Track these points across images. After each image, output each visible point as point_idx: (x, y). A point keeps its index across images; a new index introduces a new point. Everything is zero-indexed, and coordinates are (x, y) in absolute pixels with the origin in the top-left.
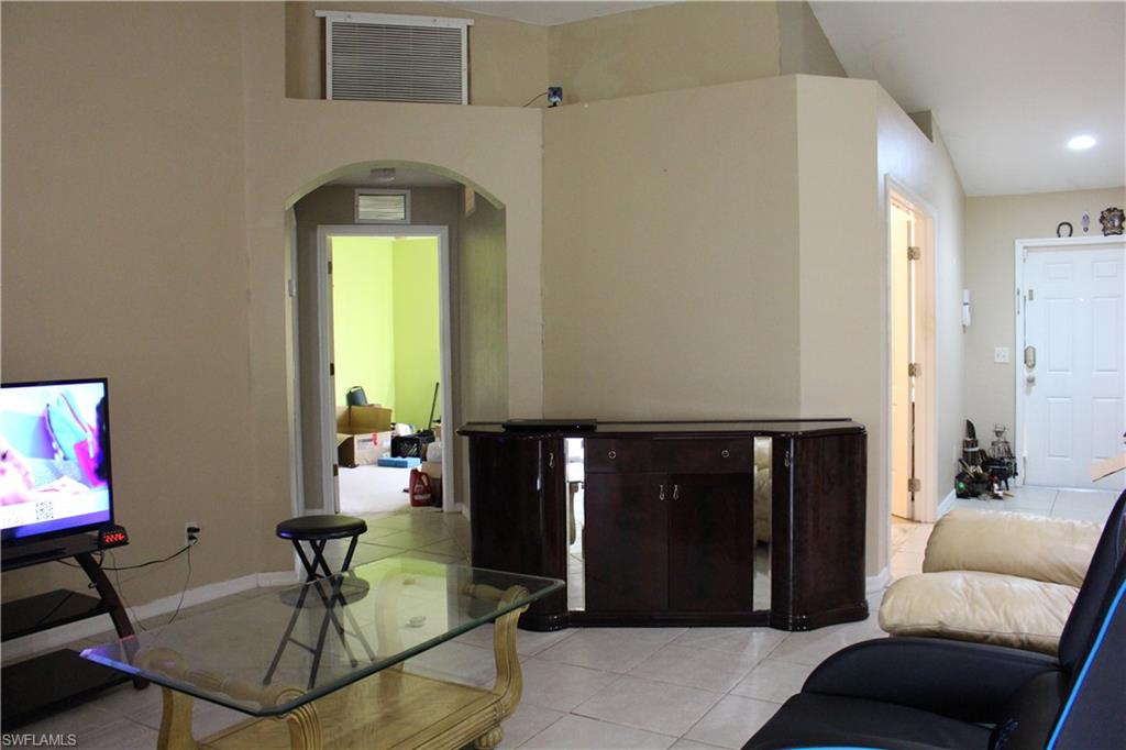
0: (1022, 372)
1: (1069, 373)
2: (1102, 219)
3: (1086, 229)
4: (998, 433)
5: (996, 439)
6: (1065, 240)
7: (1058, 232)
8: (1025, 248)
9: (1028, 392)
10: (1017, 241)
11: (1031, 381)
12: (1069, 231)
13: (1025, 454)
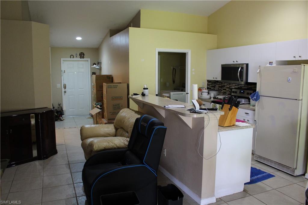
0: (63, 90)
1: (73, 90)
2: (80, 55)
3: (76, 57)
4: (59, 105)
5: (59, 106)
6: (72, 59)
7: (70, 57)
8: (63, 60)
9: (65, 95)
10: (61, 59)
11: (65, 92)
12: (73, 57)
13: (65, 109)
